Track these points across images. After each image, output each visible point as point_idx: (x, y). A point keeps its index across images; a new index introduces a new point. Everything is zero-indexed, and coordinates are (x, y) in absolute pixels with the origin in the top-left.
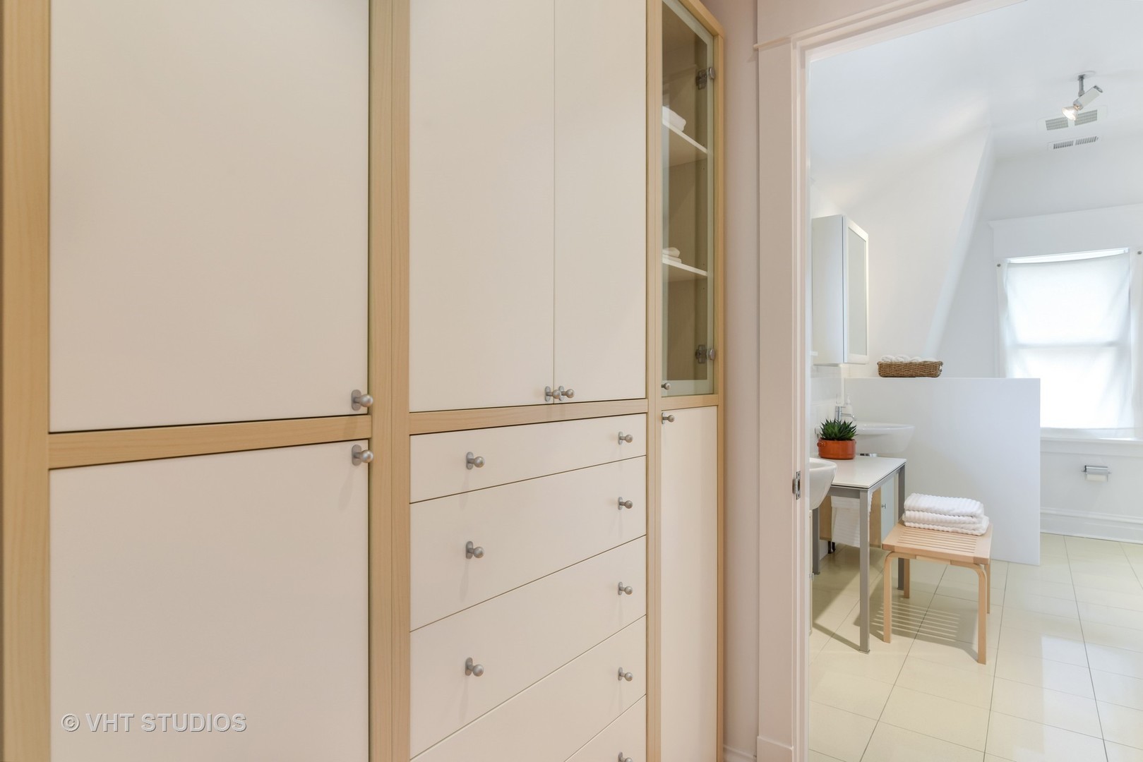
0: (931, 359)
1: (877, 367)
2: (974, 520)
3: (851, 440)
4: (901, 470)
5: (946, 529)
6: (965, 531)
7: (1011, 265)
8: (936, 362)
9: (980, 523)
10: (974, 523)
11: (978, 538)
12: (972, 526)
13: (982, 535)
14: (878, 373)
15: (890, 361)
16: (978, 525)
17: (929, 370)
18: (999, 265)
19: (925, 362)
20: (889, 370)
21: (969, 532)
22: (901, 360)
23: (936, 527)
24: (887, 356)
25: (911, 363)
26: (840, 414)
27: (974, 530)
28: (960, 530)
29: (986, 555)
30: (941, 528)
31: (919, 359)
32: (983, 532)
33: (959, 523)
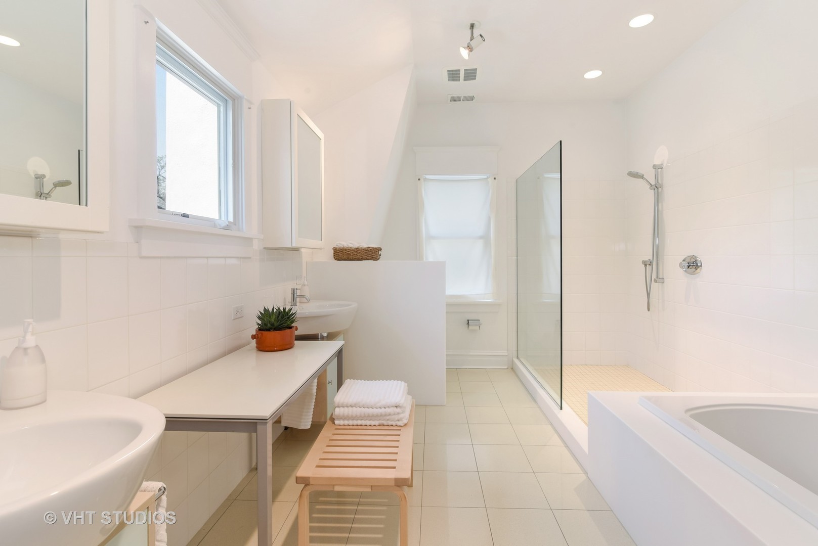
0: (374, 245)
1: (333, 251)
2: (398, 410)
3: (291, 328)
4: (339, 354)
5: (373, 423)
6: (390, 423)
7: (425, 179)
8: (376, 248)
9: (403, 412)
10: (398, 414)
11: (402, 429)
12: (397, 417)
13: (405, 425)
14: (333, 256)
15: (342, 247)
16: (401, 416)
17: (371, 254)
18: (419, 180)
19: (368, 247)
20: (342, 254)
21: (394, 424)
22: (351, 246)
23: (363, 422)
24: (341, 243)
25: (358, 248)
26: (295, 296)
27: (399, 420)
28: (385, 423)
29: (407, 474)
30: (368, 423)
31: (364, 245)
32: (406, 421)
33: (385, 415)
